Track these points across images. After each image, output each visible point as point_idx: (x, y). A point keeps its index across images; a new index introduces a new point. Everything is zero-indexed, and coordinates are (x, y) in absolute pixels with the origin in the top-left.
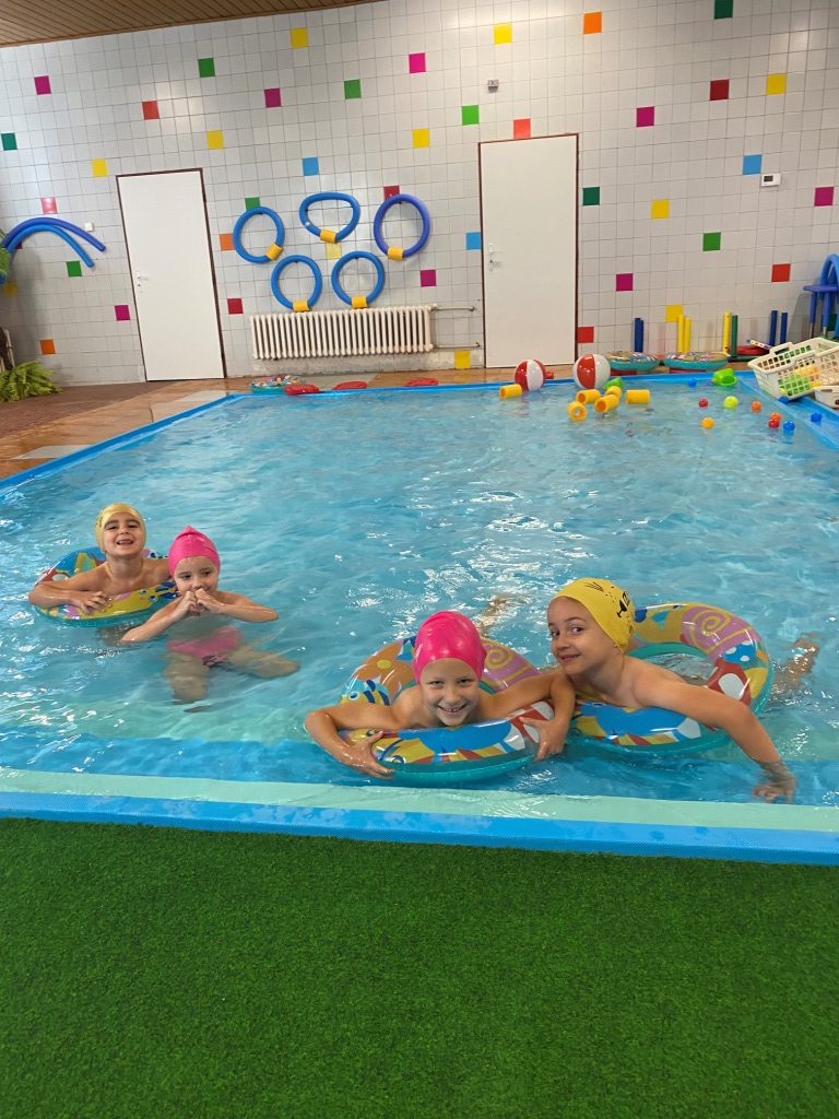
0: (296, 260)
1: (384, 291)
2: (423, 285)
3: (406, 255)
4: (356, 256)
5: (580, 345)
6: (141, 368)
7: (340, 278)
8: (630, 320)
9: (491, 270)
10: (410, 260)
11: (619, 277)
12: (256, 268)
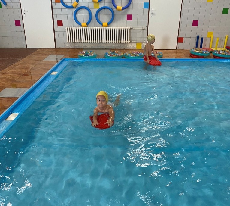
0: (83, 8)
1: (114, 21)
2: (127, 20)
3: (123, 9)
4: (105, 8)
5: (178, 43)
6: (24, 43)
7: (99, 15)
8: (196, 36)
9: (151, 16)
10: (123, 11)
11: (194, 21)
12: (68, 10)
